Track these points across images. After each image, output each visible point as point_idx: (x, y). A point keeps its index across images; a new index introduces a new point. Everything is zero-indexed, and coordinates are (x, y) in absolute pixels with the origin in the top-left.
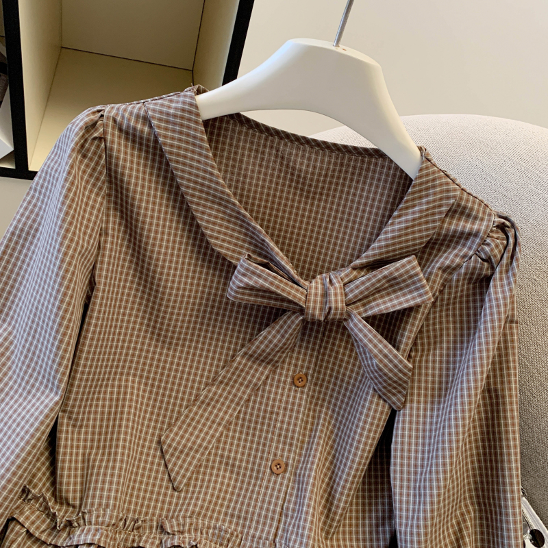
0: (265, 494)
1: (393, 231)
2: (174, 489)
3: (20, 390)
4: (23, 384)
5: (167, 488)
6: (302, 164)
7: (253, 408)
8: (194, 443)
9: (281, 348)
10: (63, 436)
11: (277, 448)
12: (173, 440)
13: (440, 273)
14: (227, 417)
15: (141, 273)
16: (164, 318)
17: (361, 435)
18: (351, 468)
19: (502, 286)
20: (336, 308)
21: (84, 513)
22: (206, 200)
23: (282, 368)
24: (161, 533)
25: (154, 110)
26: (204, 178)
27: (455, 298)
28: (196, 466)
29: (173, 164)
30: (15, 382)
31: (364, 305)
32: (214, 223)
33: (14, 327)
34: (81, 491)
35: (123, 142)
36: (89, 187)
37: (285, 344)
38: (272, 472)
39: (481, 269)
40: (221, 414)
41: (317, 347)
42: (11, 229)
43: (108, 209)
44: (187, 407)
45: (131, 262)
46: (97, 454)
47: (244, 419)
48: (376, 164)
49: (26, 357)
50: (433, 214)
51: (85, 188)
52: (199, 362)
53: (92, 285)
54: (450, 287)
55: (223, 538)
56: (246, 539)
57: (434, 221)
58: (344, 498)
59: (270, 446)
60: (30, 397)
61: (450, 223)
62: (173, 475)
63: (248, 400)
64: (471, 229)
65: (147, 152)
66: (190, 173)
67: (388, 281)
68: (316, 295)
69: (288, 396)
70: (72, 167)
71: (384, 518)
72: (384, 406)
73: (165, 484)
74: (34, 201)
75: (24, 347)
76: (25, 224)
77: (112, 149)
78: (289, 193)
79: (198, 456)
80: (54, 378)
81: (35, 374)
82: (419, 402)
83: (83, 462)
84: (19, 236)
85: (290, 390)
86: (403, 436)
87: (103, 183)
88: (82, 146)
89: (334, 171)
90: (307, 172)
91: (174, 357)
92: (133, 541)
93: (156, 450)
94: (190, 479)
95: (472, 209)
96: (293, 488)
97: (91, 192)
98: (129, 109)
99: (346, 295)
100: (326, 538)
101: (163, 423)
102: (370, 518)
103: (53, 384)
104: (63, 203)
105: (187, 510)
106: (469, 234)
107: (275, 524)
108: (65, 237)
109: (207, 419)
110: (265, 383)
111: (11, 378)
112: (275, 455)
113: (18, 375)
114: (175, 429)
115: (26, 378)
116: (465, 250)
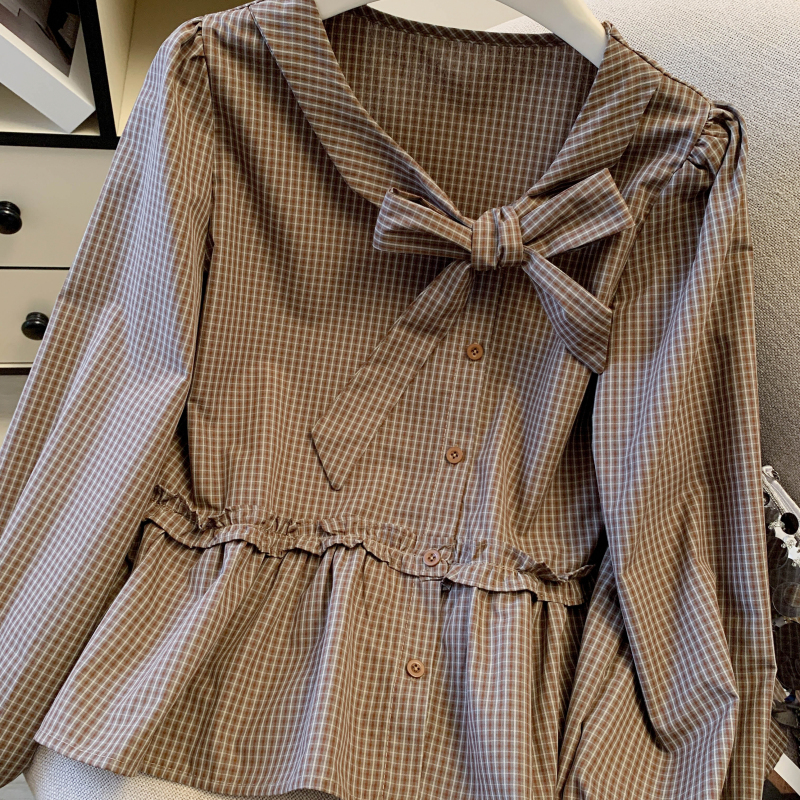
0: (441, 488)
1: (578, 140)
2: (332, 488)
3: (140, 377)
4: (142, 369)
5: (323, 487)
6: (454, 66)
7: (419, 390)
8: (351, 433)
9: (447, 310)
10: (196, 429)
11: (452, 434)
12: (326, 431)
13: (644, 190)
14: (388, 402)
15: (267, 229)
16: (300, 286)
17: (554, 407)
18: (543, 448)
19: (724, 198)
20: (511, 249)
21: (228, 510)
22: (336, 124)
23: (452, 339)
24: (320, 535)
25: (261, 14)
26: (331, 95)
27: (666, 223)
28: (356, 460)
29: (291, 82)
30: (133, 368)
31: (547, 242)
32: (349, 155)
33: (124, 305)
34: (223, 491)
35: (228, 60)
36: (193, 122)
37: (451, 305)
38: (448, 462)
39: (696, 178)
40: (381, 399)
41: (493, 309)
42: (108, 186)
43: (219, 149)
44: (338, 393)
45: (253, 216)
46: (237, 449)
47: (409, 404)
48: (551, 56)
49: (142, 336)
50: (629, 112)
51: (189, 124)
52: (348, 340)
53: (210, 246)
54: (658, 209)
55: (394, 538)
56: (422, 538)
57: (630, 121)
58: (537, 485)
59: (443, 432)
60: (151, 383)
61: (652, 123)
62: (329, 472)
63: (412, 381)
64: (680, 126)
65: (259, 70)
66: (313, 91)
67: (576, 206)
68: (484, 234)
69: (461, 372)
70: (170, 95)
71: (590, 509)
72: (580, 370)
73: (320, 483)
74: (130, 149)
75: (138, 325)
76: (123, 178)
77: (215, 70)
78: (442, 108)
79: (357, 449)
80: (178, 355)
81: (155, 355)
82: (625, 360)
83: (222, 459)
84: (118, 194)
85: (463, 365)
86: (606, 403)
87: (210, 115)
88: (180, 70)
89: (497, 70)
90: (462, 77)
91: (317, 335)
92: (289, 544)
93: (306, 444)
94: (350, 475)
95: (679, 100)
96: (474, 478)
97: (196, 128)
98: (232, 16)
99: (523, 231)
100: (519, 534)
101: (312, 413)
102: (573, 510)
103: (177, 363)
104: (165, 142)
105: (348, 509)
106: (678, 134)
107: (455, 519)
108: (171, 183)
109: (365, 406)
110: (431, 359)
111: (127, 364)
112: (450, 442)
113: (136, 360)
114: (327, 419)
115: (145, 361)
116: (674, 156)
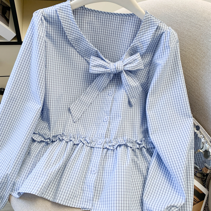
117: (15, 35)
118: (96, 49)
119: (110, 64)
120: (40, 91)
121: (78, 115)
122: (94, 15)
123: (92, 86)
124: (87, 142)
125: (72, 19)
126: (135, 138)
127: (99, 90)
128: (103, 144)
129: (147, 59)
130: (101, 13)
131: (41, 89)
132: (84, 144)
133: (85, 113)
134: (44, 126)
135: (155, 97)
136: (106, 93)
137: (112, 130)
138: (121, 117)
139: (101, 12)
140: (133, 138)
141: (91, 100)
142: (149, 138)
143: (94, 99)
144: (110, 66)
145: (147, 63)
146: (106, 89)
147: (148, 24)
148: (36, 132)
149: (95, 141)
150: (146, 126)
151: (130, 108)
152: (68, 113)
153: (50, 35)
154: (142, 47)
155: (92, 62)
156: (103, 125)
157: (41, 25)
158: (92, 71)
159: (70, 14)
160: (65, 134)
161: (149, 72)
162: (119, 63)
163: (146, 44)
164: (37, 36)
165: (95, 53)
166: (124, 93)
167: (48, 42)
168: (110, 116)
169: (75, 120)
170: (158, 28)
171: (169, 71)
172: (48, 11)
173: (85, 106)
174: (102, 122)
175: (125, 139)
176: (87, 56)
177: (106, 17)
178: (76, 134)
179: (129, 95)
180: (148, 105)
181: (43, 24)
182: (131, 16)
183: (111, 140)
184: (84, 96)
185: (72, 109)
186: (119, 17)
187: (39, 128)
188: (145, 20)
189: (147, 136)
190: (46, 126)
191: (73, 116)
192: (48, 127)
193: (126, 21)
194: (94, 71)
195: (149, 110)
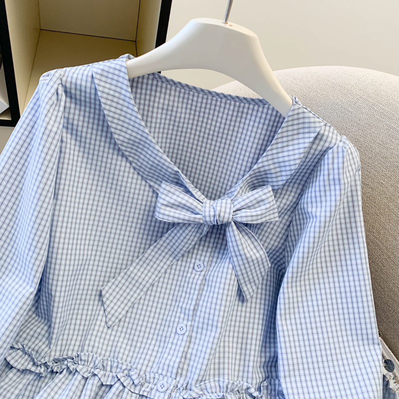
117: (6, 106)
118: (176, 169)
119: (204, 205)
120: (35, 256)
121: (120, 310)
122: (177, 94)
123: (159, 246)
124: (132, 382)
125: (127, 99)
126: (245, 380)
127: (173, 255)
128: (169, 392)
129: (288, 199)
130: (195, 91)
131: (37, 250)
132: (124, 387)
133: (136, 306)
134: (39, 330)
135: (299, 289)
136: (188, 265)
137: (193, 358)
138: (219, 330)
139: (195, 88)
140: (240, 379)
141: (153, 277)
142: (277, 382)
143: (160, 275)
144: (203, 209)
145: (286, 207)
146: (190, 255)
147: (295, 127)
148: (16, 346)
149: (152, 381)
150: (272, 350)
151: (240, 303)
152: (96, 303)
153: (75, 127)
154: (279, 174)
155: (163, 196)
156: (175, 341)
157: (54, 106)
158: (161, 216)
159: (124, 87)
160: (83, 358)
161: (289, 226)
162: (224, 205)
163: (288, 168)
164: (42, 130)
165: (173, 176)
166: (230, 271)
167: (69, 141)
168: (193, 323)
169: (110, 323)
170: (318, 137)
171: (334, 232)
172: (75, 76)
173: (138, 291)
174: (173, 335)
175: (221, 385)
176: (154, 180)
177: (205, 101)
178: (109, 359)
179: (241, 277)
180: (282, 307)
181: (58, 103)
182: (260, 104)
183: (190, 383)
184: (138, 267)
185: (107, 295)
186: (233, 103)
187: (24, 335)
188: (290, 118)
189: (274, 374)
190: (43, 332)
191: (107, 313)
192: (47, 335)
193: (247, 113)
194: (166, 217)
195: (283, 317)
